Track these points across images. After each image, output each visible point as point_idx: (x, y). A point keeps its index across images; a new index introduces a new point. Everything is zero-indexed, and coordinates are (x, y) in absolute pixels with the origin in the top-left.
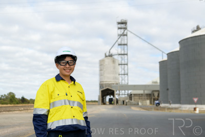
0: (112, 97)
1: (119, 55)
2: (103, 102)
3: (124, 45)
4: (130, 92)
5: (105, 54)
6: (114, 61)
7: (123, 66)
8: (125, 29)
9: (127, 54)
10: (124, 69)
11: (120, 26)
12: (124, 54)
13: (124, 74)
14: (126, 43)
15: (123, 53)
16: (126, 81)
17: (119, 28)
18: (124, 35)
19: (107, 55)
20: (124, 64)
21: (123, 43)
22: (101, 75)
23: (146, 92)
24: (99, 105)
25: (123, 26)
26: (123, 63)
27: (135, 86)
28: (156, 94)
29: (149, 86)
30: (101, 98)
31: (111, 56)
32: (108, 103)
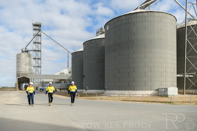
0: (27, 84)
1: (34, 51)
2: (20, 89)
3: (38, 43)
4: (42, 80)
5: (22, 50)
6: (29, 56)
7: (37, 60)
8: (39, 30)
9: (40, 51)
10: (38, 63)
11: (35, 27)
12: (38, 51)
13: (38, 67)
14: (40, 42)
15: (37, 49)
16: (40, 72)
17: (34, 29)
18: (38, 35)
19: (24, 50)
20: (38, 59)
21: (37, 41)
22: (18, 66)
23: (55, 81)
24: (16, 90)
25: (37, 28)
26: (37, 57)
27: (47, 75)
28: (63, 82)
29: (58, 76)
30: (17, 85)
31: (27, 51)
32: (24, 89)
